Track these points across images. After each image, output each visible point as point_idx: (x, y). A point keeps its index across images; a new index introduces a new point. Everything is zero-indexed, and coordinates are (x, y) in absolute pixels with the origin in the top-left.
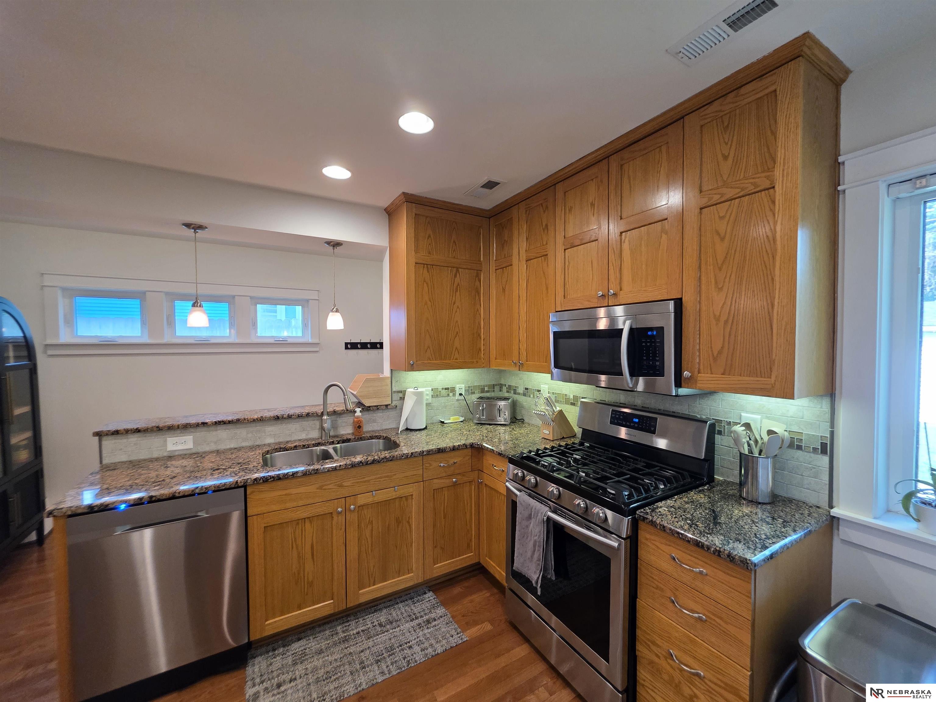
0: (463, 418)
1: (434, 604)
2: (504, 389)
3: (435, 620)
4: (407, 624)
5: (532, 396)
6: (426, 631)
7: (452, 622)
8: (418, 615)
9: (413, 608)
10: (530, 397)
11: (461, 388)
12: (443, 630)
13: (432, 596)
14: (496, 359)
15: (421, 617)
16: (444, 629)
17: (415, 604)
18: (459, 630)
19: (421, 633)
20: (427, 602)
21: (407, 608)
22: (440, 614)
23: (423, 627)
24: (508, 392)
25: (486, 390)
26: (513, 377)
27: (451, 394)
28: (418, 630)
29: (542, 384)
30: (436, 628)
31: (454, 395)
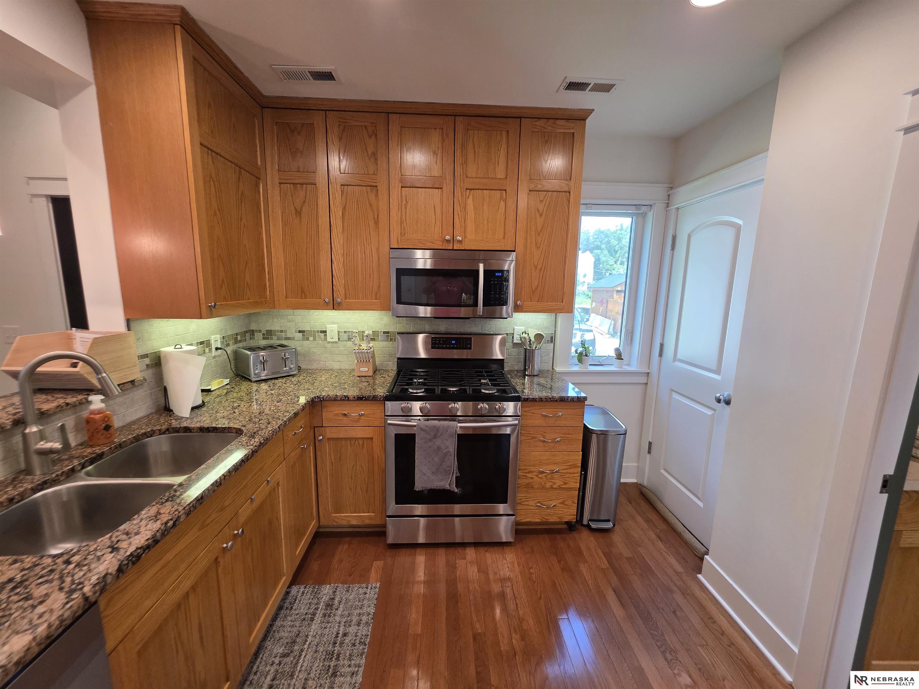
0: (229, 380)
1: (313, 591)
2: (258, 336)
3: (333, 599)
4: (313, 627)
5: (311, 339)
6: (339, 612)
7: (349, 587)
8: (311, 611)
9: (297, 612)
10: (308, 340)
11: (216, 340)
12: (351, 597)
13: (300, 588)
14: (286, 298)
15: (317, 609)
16: (352, 596)
17: (294, 608)
18: (364, 585)
19: (338, 618)
20: (302, 596)
21: (289, 618)
22: (331, 592)
23: (330, 613)
24: (264, 338)
25: (239, 339)
26: (275, 320)
27: (207, 350)
28: (331, 620)
29: (328, 324)
30: (343, 602)
31: (210, 350)
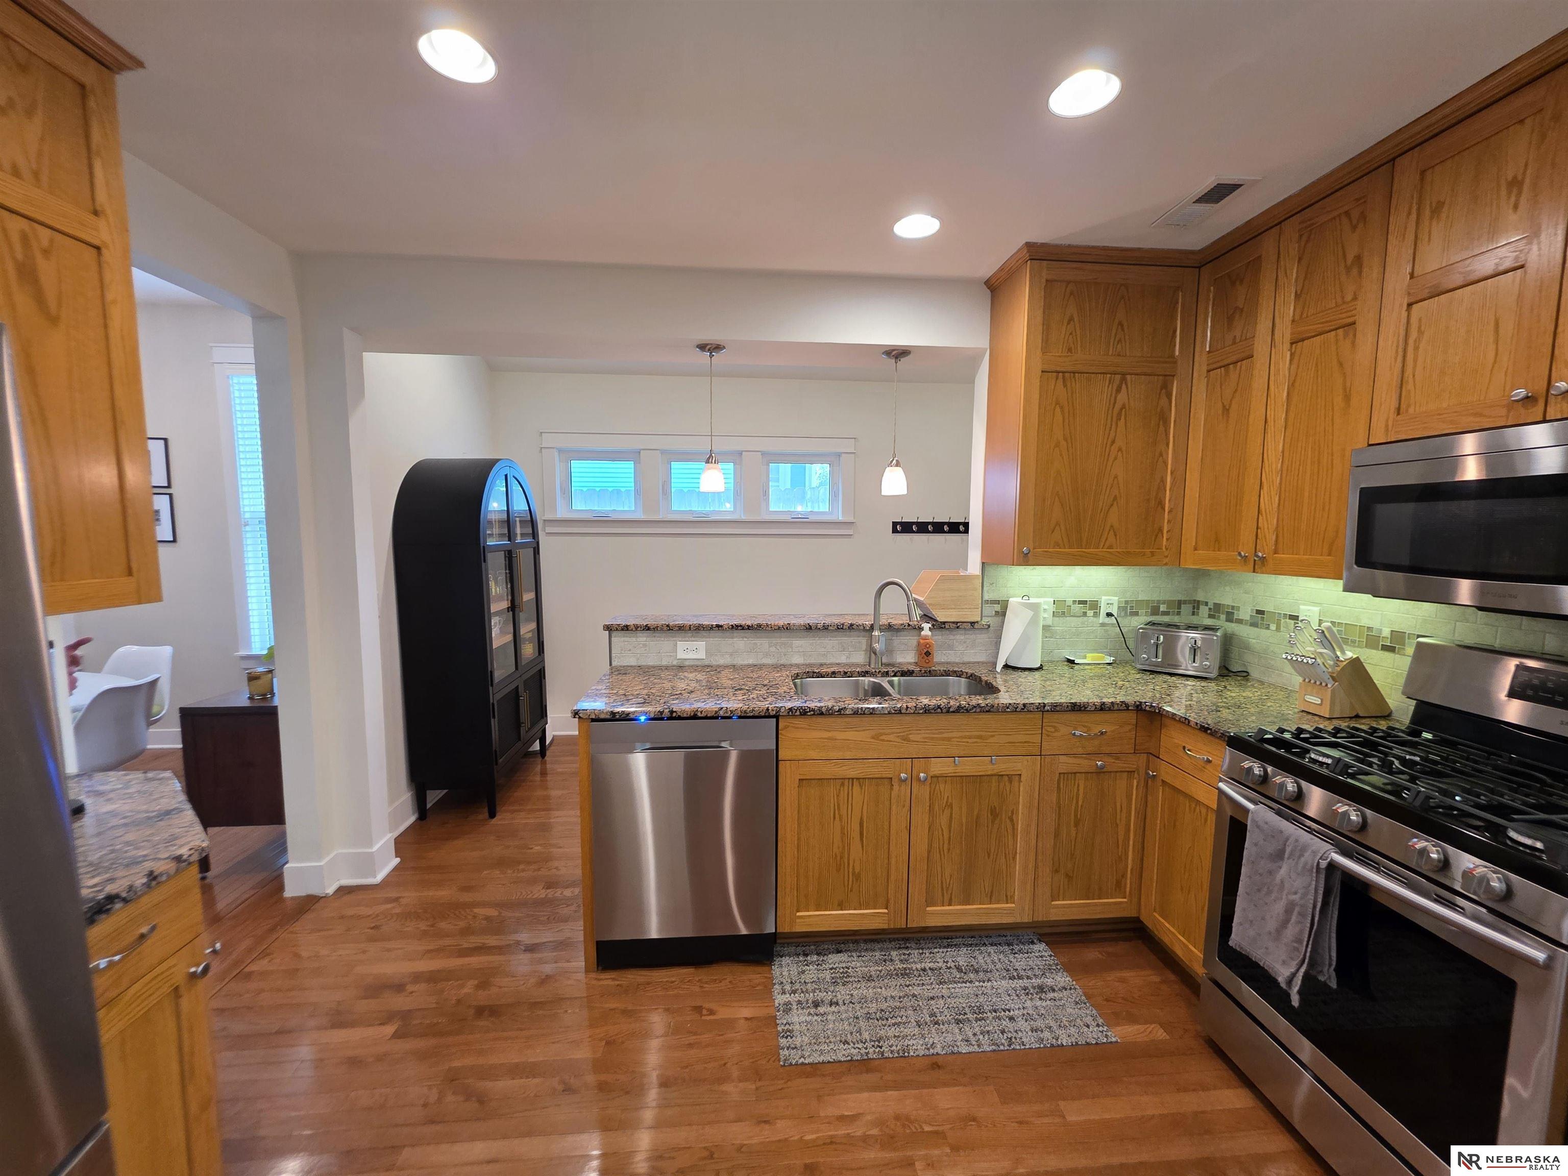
0: (1112, 658)
1: (1050, 965)
2: (1204, 611)
3: (1054, 990)
4: (1003, 982)
5: (1273, 627)
6: (1039, 1003)
7: (1085, 1003)
8: (1022, 973)
9: (1012, 960)
10: (1268, 628)
11: (1110, 602)
12: (1069, 1010)
13: (1046, 951)
14: (1196, 549)
15: (1028, 978)
16: (1071, 1010)
17: (1016, 955)
18: (1101, 1021)
19: (1028, 1004)
20: (1037, 957)
21: (1001, 956)
22: (1062, 984)
23: (1031, 994)
24: (1210, 616)
25: (1161, 609)
26: (1228, 588)
27: (1090, 613)
28: (1023, 997)
29: (1304, 605)
30: (1058, 1003)
31: (1096, 615)
